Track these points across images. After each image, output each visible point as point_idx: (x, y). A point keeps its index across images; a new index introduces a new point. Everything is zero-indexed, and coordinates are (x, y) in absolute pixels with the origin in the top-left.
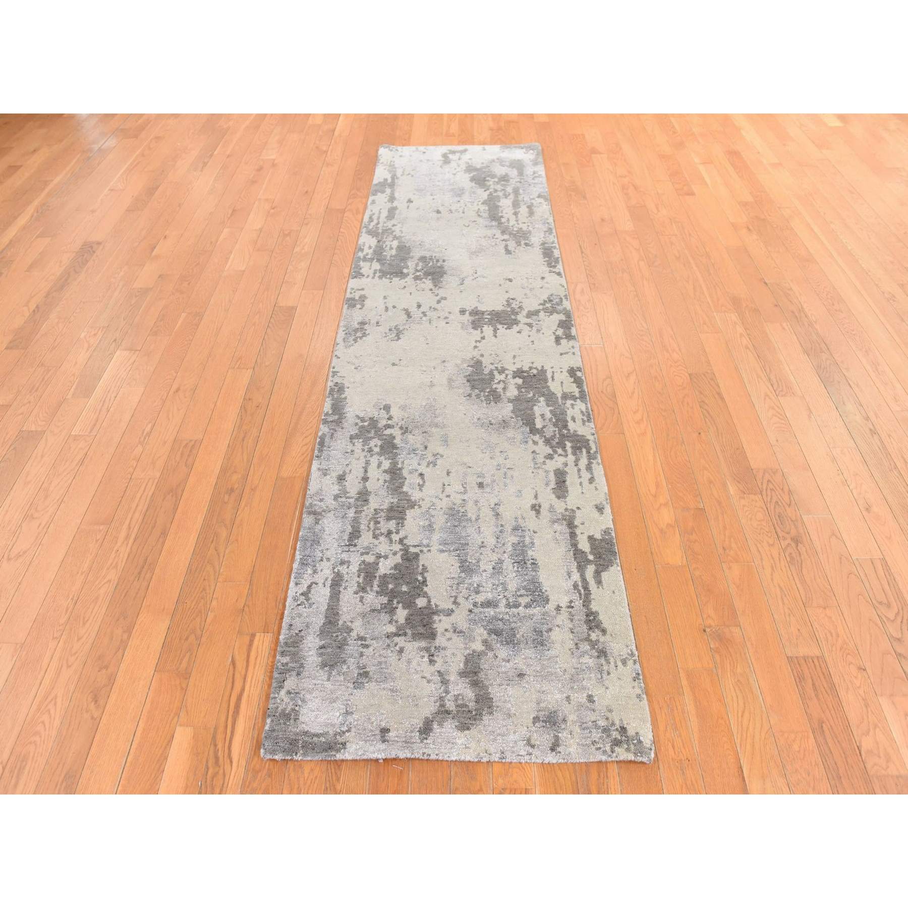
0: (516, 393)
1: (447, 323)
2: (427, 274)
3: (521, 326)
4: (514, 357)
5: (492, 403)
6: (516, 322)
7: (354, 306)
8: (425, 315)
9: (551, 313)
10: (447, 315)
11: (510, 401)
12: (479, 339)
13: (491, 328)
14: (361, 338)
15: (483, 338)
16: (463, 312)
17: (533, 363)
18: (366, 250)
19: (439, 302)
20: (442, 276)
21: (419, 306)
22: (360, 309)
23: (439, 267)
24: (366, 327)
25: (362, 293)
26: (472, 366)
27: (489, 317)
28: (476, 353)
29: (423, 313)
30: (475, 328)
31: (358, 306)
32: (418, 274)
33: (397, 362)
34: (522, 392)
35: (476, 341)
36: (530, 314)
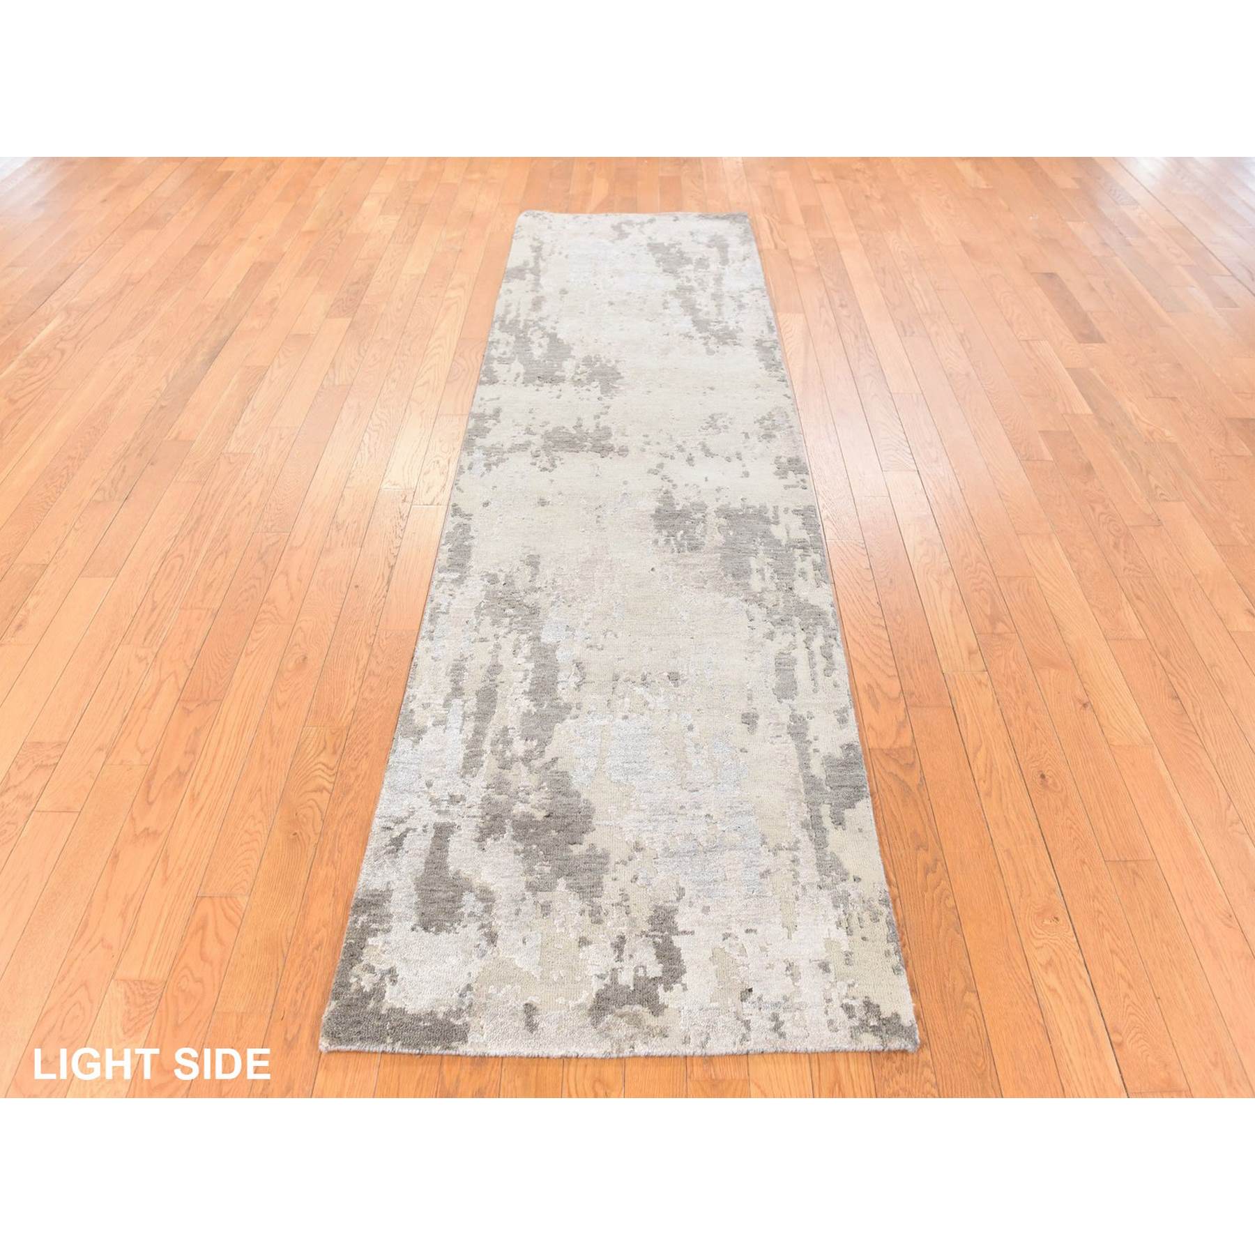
0: (565, 364)
1: (647, 436)
2: (683, 515)
3: (542, 431)
4: (558, 397)
5: (593, 356)
6: (547, 436)
7: (790, 461)
8: (679, 447)
9: (493, 447)
10: (647, 447)
11: (574, 357)
12: (602, 416)
13: (584, 429)
14: (764, 418)
15: (597, 417)
16: (623, 451)
17: (537, 390)
18: (807, 565)
19: (661, 466)
20: (658, 511)
21: (690, 460)
22: (780, 457)
23: (665, 527)
24: (763, 432)
25: (784, 482)
26: (613, 387)
27: (586, 443)
28: (607, 401)
29: (683, 450)
30: (606, 428)
31: (784, 460)
32: (699, 515)
33: (708, 391)
34: (558, 364)
35: (606, 413)
36: (524, 447)
